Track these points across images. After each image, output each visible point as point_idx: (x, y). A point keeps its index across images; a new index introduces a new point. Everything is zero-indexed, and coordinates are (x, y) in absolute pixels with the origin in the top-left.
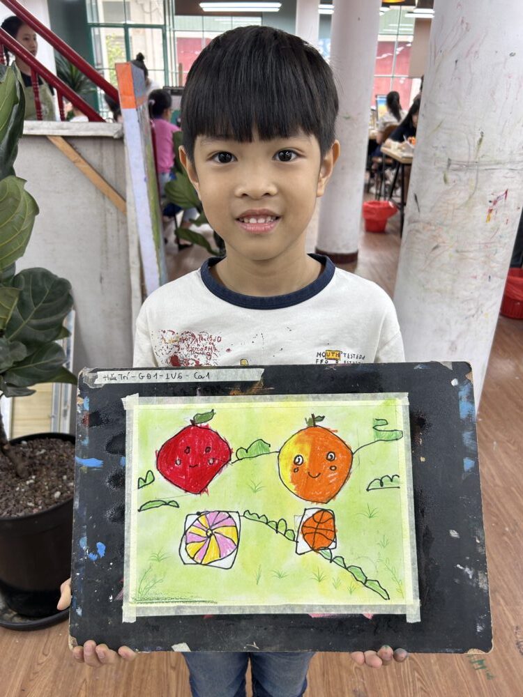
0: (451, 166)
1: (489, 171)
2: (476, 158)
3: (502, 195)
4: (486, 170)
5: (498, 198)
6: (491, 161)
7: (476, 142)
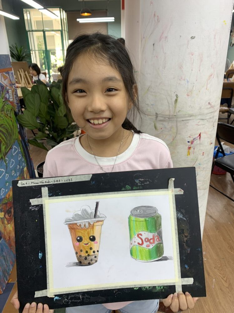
0: (158, 118)
1: (185, 121)
2: (174, 113)
3: (197, 137)
4: (183, 120)
5: (194, 139)
6: (186, 115)
7: (173, 102)
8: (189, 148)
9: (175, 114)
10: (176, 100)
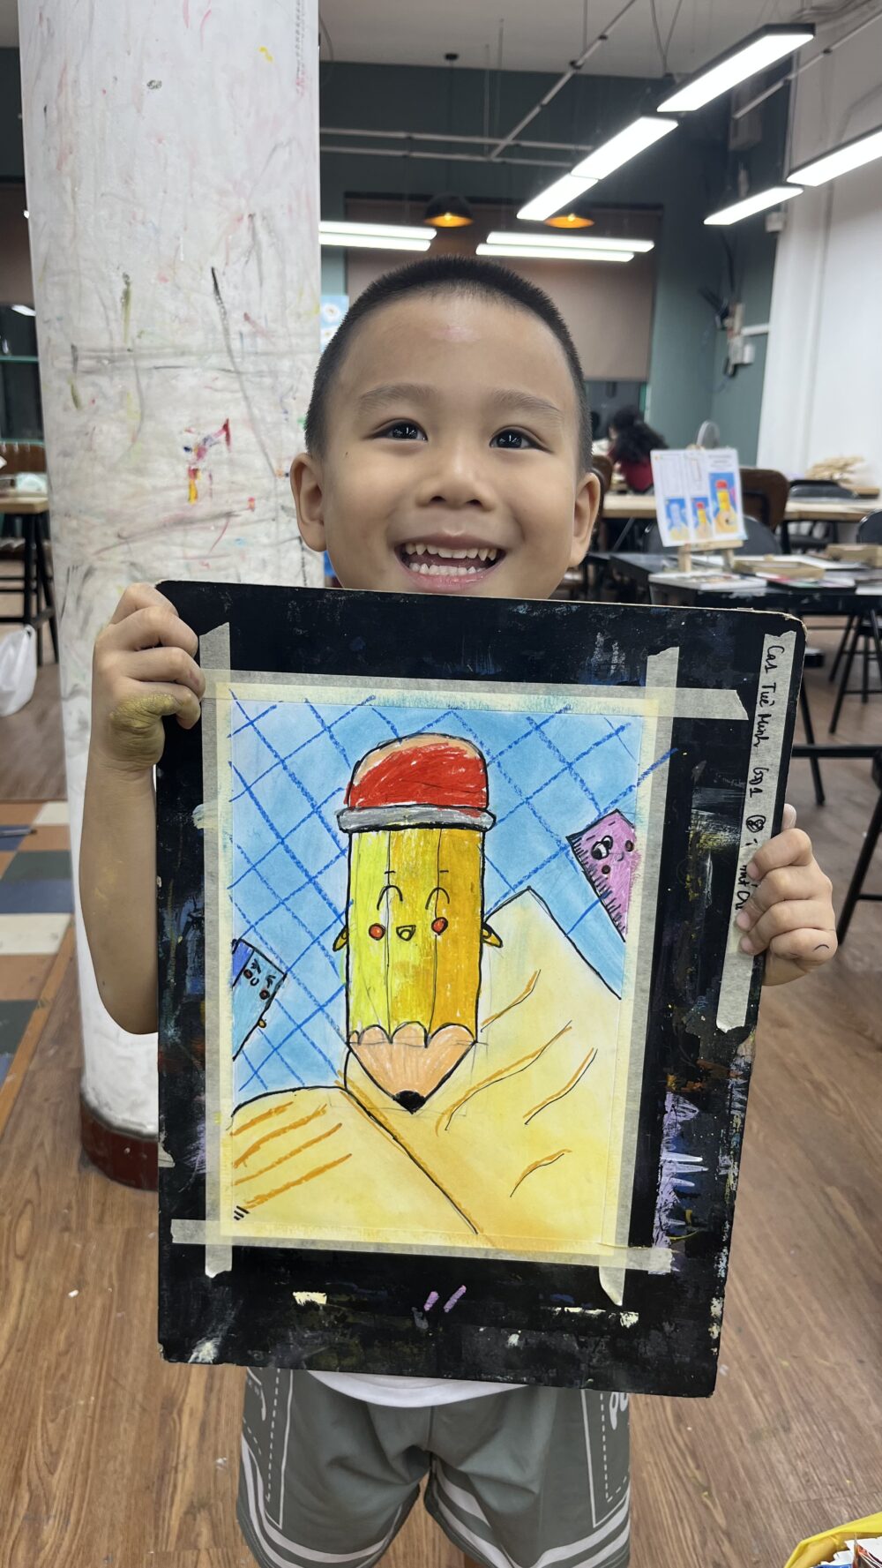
0: (79, 364)
1: (163, 371)
2: (125, 341)
3: (217, 435)
4: (157, 368)
5: (205, 440)
6: (164, 347)
7: (118, 299)
8: (194, 473)
9: (129, 345)
10: (127, 295)
